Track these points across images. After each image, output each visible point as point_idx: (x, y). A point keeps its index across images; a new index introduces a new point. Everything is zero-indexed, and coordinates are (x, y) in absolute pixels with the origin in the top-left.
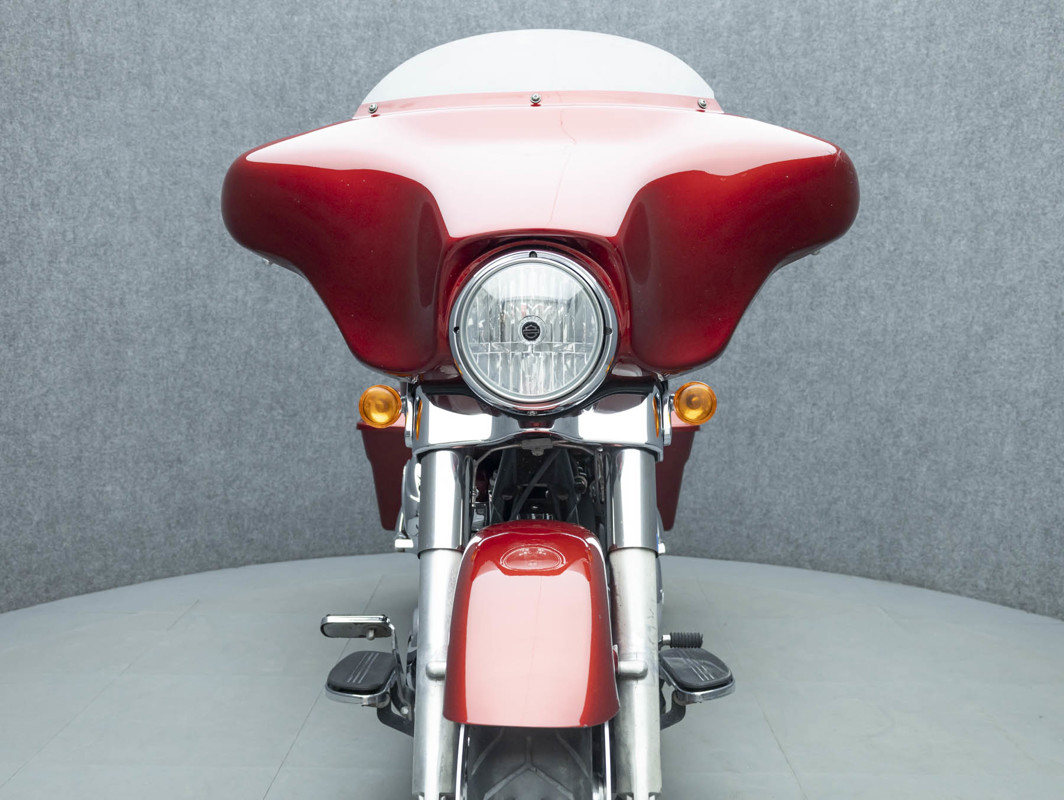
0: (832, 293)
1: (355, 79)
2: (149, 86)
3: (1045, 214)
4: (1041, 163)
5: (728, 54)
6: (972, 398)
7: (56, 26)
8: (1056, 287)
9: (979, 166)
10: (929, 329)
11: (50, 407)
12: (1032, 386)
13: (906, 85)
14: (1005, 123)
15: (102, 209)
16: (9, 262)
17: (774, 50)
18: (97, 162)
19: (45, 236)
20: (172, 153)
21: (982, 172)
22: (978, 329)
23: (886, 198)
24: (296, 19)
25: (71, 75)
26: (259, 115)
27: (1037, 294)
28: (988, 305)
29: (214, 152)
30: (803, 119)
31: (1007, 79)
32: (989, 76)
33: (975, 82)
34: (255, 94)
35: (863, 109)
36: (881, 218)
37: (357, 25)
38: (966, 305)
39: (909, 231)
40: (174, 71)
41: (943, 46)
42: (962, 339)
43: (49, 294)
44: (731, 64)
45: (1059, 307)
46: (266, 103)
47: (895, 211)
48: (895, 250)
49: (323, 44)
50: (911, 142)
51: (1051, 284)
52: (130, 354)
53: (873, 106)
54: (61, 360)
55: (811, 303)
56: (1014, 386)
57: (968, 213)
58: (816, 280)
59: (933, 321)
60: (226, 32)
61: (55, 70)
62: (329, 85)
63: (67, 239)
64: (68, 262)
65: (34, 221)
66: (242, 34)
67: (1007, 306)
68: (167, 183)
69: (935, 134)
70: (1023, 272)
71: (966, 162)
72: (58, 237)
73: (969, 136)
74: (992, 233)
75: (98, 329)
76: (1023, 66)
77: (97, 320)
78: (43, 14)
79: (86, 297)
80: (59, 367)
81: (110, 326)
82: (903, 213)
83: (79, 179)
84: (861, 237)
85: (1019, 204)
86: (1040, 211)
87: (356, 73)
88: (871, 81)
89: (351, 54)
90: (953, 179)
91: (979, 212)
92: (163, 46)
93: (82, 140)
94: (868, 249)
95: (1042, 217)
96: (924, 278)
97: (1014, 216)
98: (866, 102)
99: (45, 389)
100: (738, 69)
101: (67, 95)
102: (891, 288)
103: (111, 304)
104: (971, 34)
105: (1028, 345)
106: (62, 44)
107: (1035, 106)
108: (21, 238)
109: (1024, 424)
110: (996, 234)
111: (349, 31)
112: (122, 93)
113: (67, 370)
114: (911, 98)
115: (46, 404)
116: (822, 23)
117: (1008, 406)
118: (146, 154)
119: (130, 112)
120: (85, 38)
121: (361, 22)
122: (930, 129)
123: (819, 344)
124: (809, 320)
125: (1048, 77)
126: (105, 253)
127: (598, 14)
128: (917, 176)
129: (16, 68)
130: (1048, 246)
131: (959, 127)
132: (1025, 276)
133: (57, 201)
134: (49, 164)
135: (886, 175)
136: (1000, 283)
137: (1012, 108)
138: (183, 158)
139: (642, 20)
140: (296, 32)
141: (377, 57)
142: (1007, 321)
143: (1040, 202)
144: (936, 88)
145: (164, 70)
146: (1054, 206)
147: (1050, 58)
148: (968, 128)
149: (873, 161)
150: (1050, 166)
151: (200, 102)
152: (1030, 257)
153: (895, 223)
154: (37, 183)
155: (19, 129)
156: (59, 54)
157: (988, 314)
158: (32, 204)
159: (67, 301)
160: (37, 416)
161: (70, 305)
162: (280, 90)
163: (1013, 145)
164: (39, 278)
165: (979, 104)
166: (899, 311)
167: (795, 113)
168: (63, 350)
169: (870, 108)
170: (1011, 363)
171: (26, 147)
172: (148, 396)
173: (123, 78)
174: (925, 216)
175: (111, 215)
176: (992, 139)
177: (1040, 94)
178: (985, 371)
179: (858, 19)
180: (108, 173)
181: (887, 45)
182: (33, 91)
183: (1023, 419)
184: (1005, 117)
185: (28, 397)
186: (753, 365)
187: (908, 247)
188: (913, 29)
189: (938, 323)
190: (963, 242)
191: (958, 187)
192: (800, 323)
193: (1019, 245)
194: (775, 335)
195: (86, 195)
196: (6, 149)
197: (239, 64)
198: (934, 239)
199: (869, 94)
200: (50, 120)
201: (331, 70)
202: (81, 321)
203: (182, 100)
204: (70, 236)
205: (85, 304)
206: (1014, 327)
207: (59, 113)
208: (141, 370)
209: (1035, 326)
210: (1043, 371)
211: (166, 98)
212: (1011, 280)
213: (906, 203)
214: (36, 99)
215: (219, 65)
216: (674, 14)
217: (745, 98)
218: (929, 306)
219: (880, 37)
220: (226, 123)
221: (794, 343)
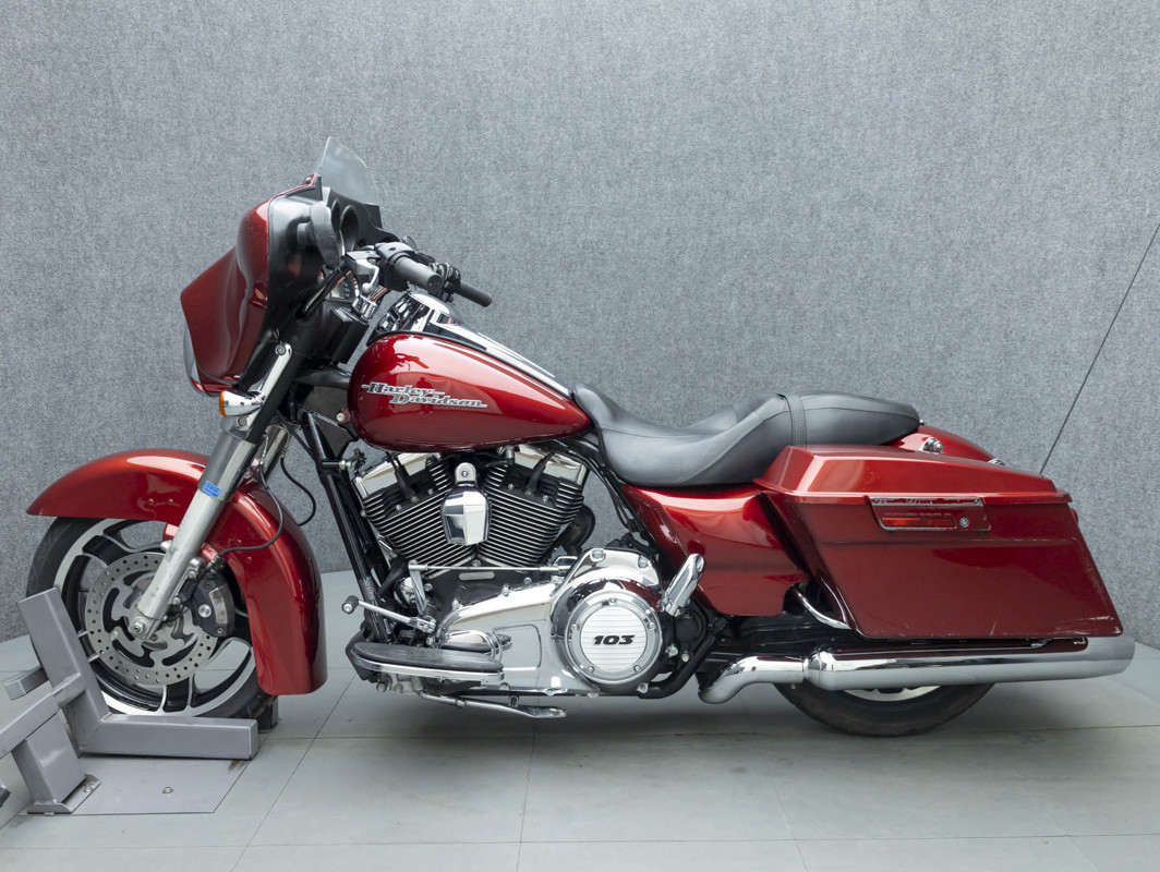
0: (811, 318)
1: (373, 133)
2: (186, 147)
3: (994, 243)
4: (990, 196)
5: (714, 101)
6: (936, 410)
7: (101, 96)
8: (1005, 308)
9: (937, 200)
10: (897, 349)
11: (107, 438)
12: (987, 397)
13: (873, 127)
14: (958, 160)
15: (147, 259)
16: (66, 310)
17: (755, 97)
18: (141, 217)
19: (97, 285)
20: (208, 206)
21: (940, 205)
22: (941, 348)
23: (857, 230)
24: (317, 79)
25: (115, 139)
26: (286, 169)
27: (988, 315)
28: (947, 325)
29: (246, 203)
30: (781, 160)
31: (959, 121)
32: (945, 118)
33: (932, 124)
34: (282, 150)
35: (835, 149)
36: (853, 248)
37: (373, 84)
38: (928, 325)
39: (878, 260)
40: (208, 132)
41: (903, 91)
42: (926, 356)
43: (102, 337)
44: (716, 110)
45: (1008, 326)
46: (292, 158)
47: (865, 242)
48: (866, 277)
49: (343, 102)
50: (878, 179)
51: (1000, 306)
52: (177, 389)
53: (843, 146)
54: (115, 396)
55: (793, 328)
56: (971, 398)
57: (928, 242)
58: (796, 306)
59: (900, 341)
60: (254, 94)
61: (101, 135)
62: (349, 139)
63: (117, 287)
64: (118, 307)
65: (87, 271)
66: (269, 96)
67: (963, 327)
68: (205, 234)
69: (898, 172)
70: (977, 295)
71: (926, 196)
72: (109, 286)
73: (928, 172)
74: (950, 260)
75: (147, 367)
76: (973, 109)
77: (147, 358)
78: (88, 85)
79: (135, 339)
80: (114, 403)
81: (158, 364)
82: (872, 243)
83: (126, 232)
84: (836, 266)
85: (972, 234)
86: (990, 241)
87: (374, 127)
88: (841, 123)
89: (369, 110)
90: (915, 212)
91: (938, 242)
92: (197, 110)
93: (127, 198)
94: (844, 278)
95: (992, 245)
96: (892, 302)
97: (968, 245)
98: (837, 143)
99: (102, 423)
100: (723, 114)
101: (112, 157)
102: (864, 311)
103: (158, 345)
104: (928, 80)
105: (982, 361)
106: (106, 112)
107: (983, 145)
108: (75, 288)
109: (980, 433)
110: (953, 261)
111: (366, 89)
112: (161, 154)
113: (120, 405)
114: (877, 138)
115: (104, 436)
116: (796, 71)
117: (966, 416)
118: (185, 208)
119: (168, 169)
120: (126, 105)
121: (377, 80)
122: (894, 166)
123: (801, 364)
124: (792, 342)
125: (995, 118)
126: (151, 299)
127: (594, 67)
128: (884, 209)
129: (66, 136)
130: (997, 271)
131: (919, 164)
132: (979, 299)
133: (107, 253)
134: (98, 220)
135: (856, 209)
136: (957, 305)
137: (964, 147)
138: (219, 210)
139: (635, 72)
140: (317, 92)
141: (392, 112)
142: (964, 340)
143: (990, 231)
144: (899, 129)
145: (199, 132)
146: (1002, 235)
147: (996, 101)
148: (927, 166)
149: (845, 197)
150: (998, 199)
151: (232, 160)
152: (982, 282)
153: (865, 252)
154: (88, 238)
155: (71, 190)
156: (103, 120)
157: (947, 334)
158: (85, 257)
159: (119, 342)
160: (95, 447)
161: (121, 346)
162: (305, 145)
163: (966, 180)
164: (93, 323)
165: (936, 143)
166: (871, 333)
167: (775, 154)
168: (116, 387)
169: (840, 148)
170: (968, 377)
171: (77, 205)
172: (194, 427)
173: (163, 140)
174: (892, 246)
175: (156, 265)
176: (948, 175)
177: (988, 134)
178: (946, 386)
179: (828, 67)
180: (151, 226)
181: (854, 90)
182: (82, 155)
183: (979, 428)
184: (958, 155)
185: (87, 430)
186: (743, 385)
187: (877, 274)
188: (876, 75)
189: (905, 342)
190: (925, 269)
191: (918, 219)
192: (784, 345)
193: (973, 270)
194: (762, 357)
195: (132, 247)
196: (59, 208)
197: (267, 123)
198: (900, 267)
199: (840, 136)
200: (98, 181)
201: (350, 126)
202: (132, 361)
203: (216, 158)
204: (119, 284)
205: (135, 345)
206: (971, 345)
207: (106, 174)
208: (188, 404)
209: (988, 343)
210: (996, 385)
211: (202, 156)
212: (967, 302)
213: (874, 234)
214: (85, 162)
215: (249, 124)
216: (663, 66)
217: (730, 141)
218: (897, 328)
219: (849, 84)
220: (256, 177)
221: (779, 364)
